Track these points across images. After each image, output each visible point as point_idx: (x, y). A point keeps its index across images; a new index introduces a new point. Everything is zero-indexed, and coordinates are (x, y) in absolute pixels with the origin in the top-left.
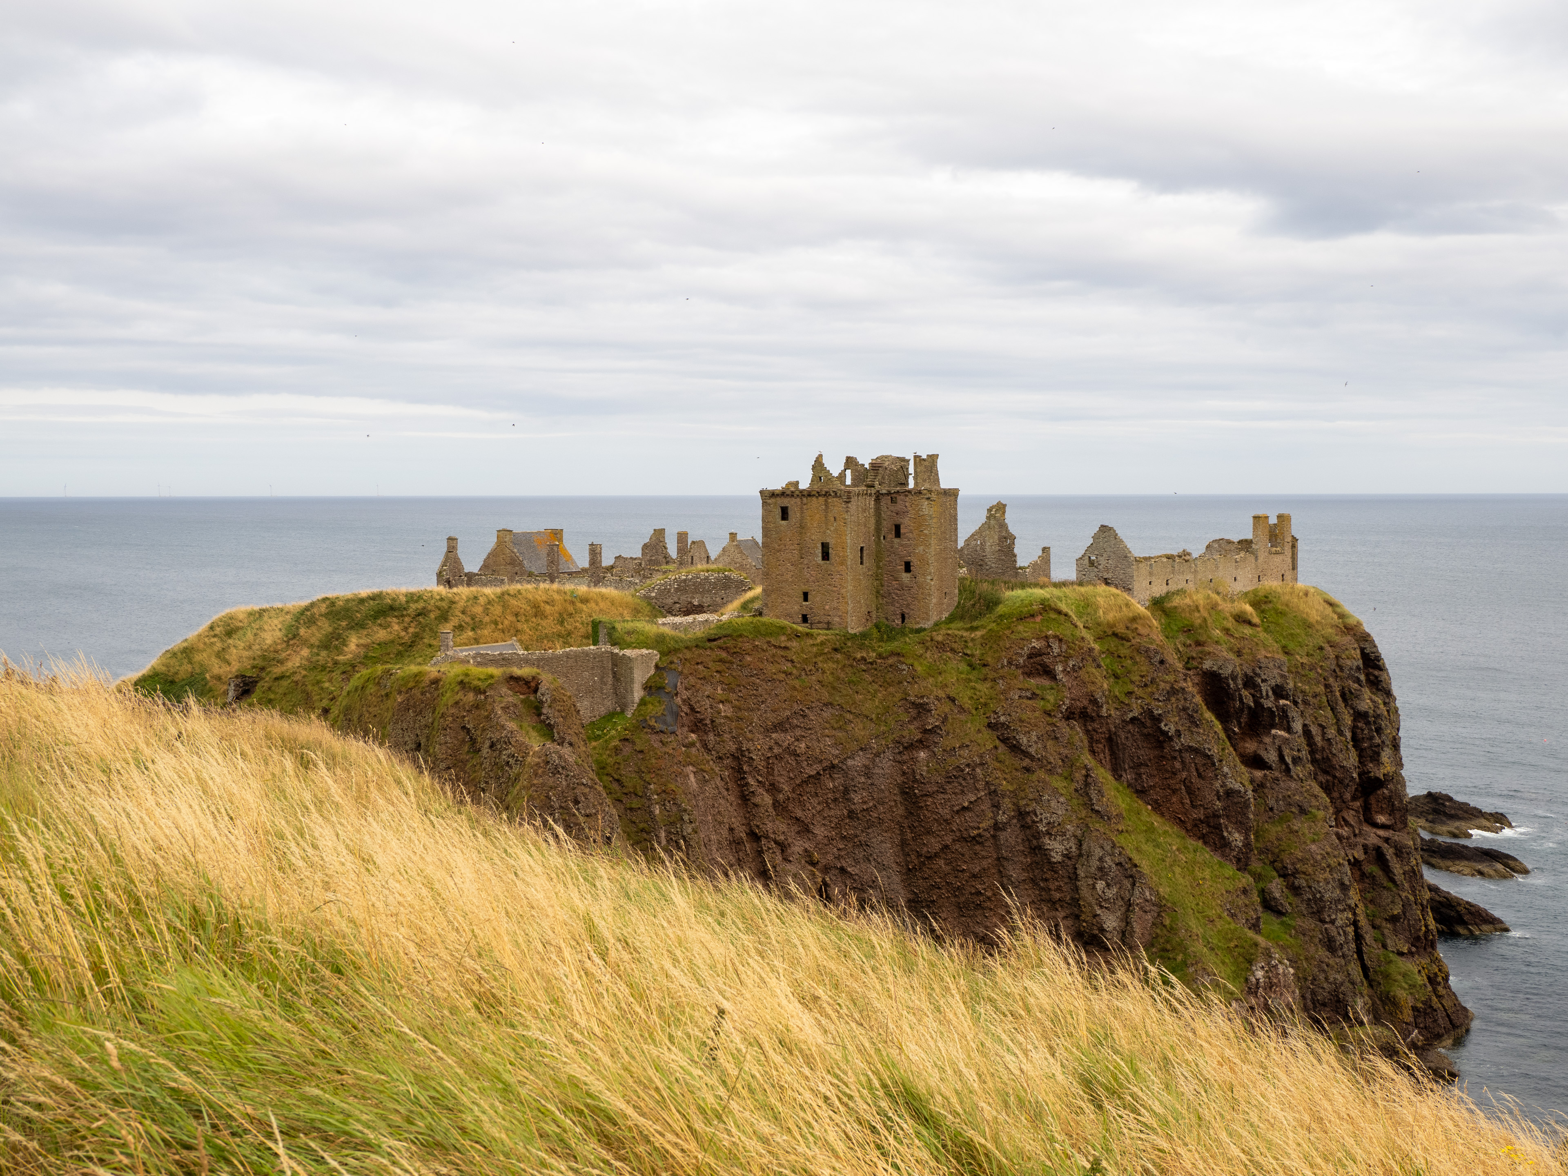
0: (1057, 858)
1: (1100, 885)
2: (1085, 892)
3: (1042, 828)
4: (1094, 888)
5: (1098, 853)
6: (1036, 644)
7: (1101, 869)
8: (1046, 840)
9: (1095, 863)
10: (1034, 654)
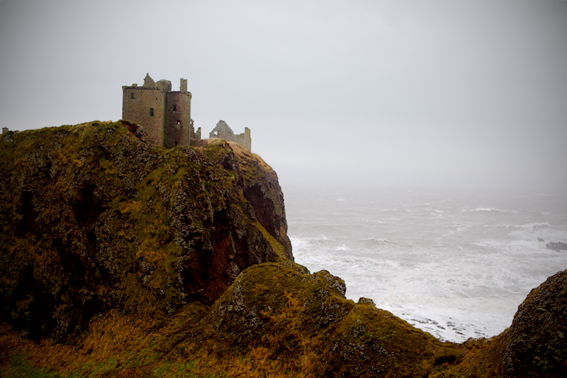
0: (240, 237)
1: (257, 247)
2: (251, 250)
3: (236, 225)
4: (255, 247)
5: (256, 234)
6: (226, 155)
7: (256, 240)
8: (237, 231)
9: (254, 238)
10: (226, 159)
